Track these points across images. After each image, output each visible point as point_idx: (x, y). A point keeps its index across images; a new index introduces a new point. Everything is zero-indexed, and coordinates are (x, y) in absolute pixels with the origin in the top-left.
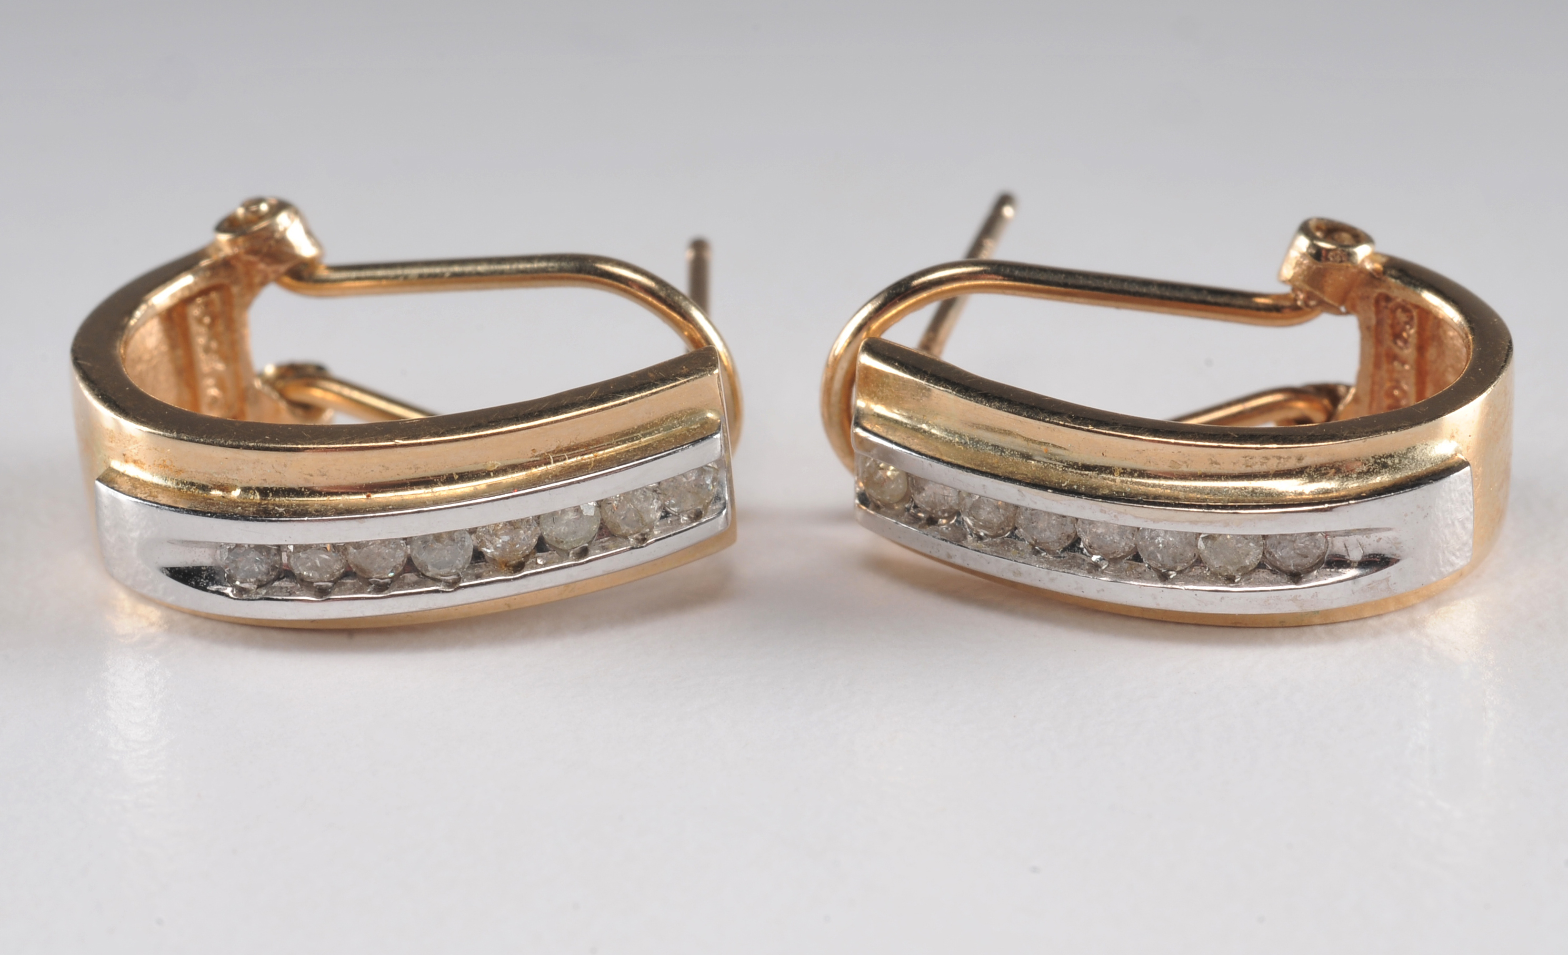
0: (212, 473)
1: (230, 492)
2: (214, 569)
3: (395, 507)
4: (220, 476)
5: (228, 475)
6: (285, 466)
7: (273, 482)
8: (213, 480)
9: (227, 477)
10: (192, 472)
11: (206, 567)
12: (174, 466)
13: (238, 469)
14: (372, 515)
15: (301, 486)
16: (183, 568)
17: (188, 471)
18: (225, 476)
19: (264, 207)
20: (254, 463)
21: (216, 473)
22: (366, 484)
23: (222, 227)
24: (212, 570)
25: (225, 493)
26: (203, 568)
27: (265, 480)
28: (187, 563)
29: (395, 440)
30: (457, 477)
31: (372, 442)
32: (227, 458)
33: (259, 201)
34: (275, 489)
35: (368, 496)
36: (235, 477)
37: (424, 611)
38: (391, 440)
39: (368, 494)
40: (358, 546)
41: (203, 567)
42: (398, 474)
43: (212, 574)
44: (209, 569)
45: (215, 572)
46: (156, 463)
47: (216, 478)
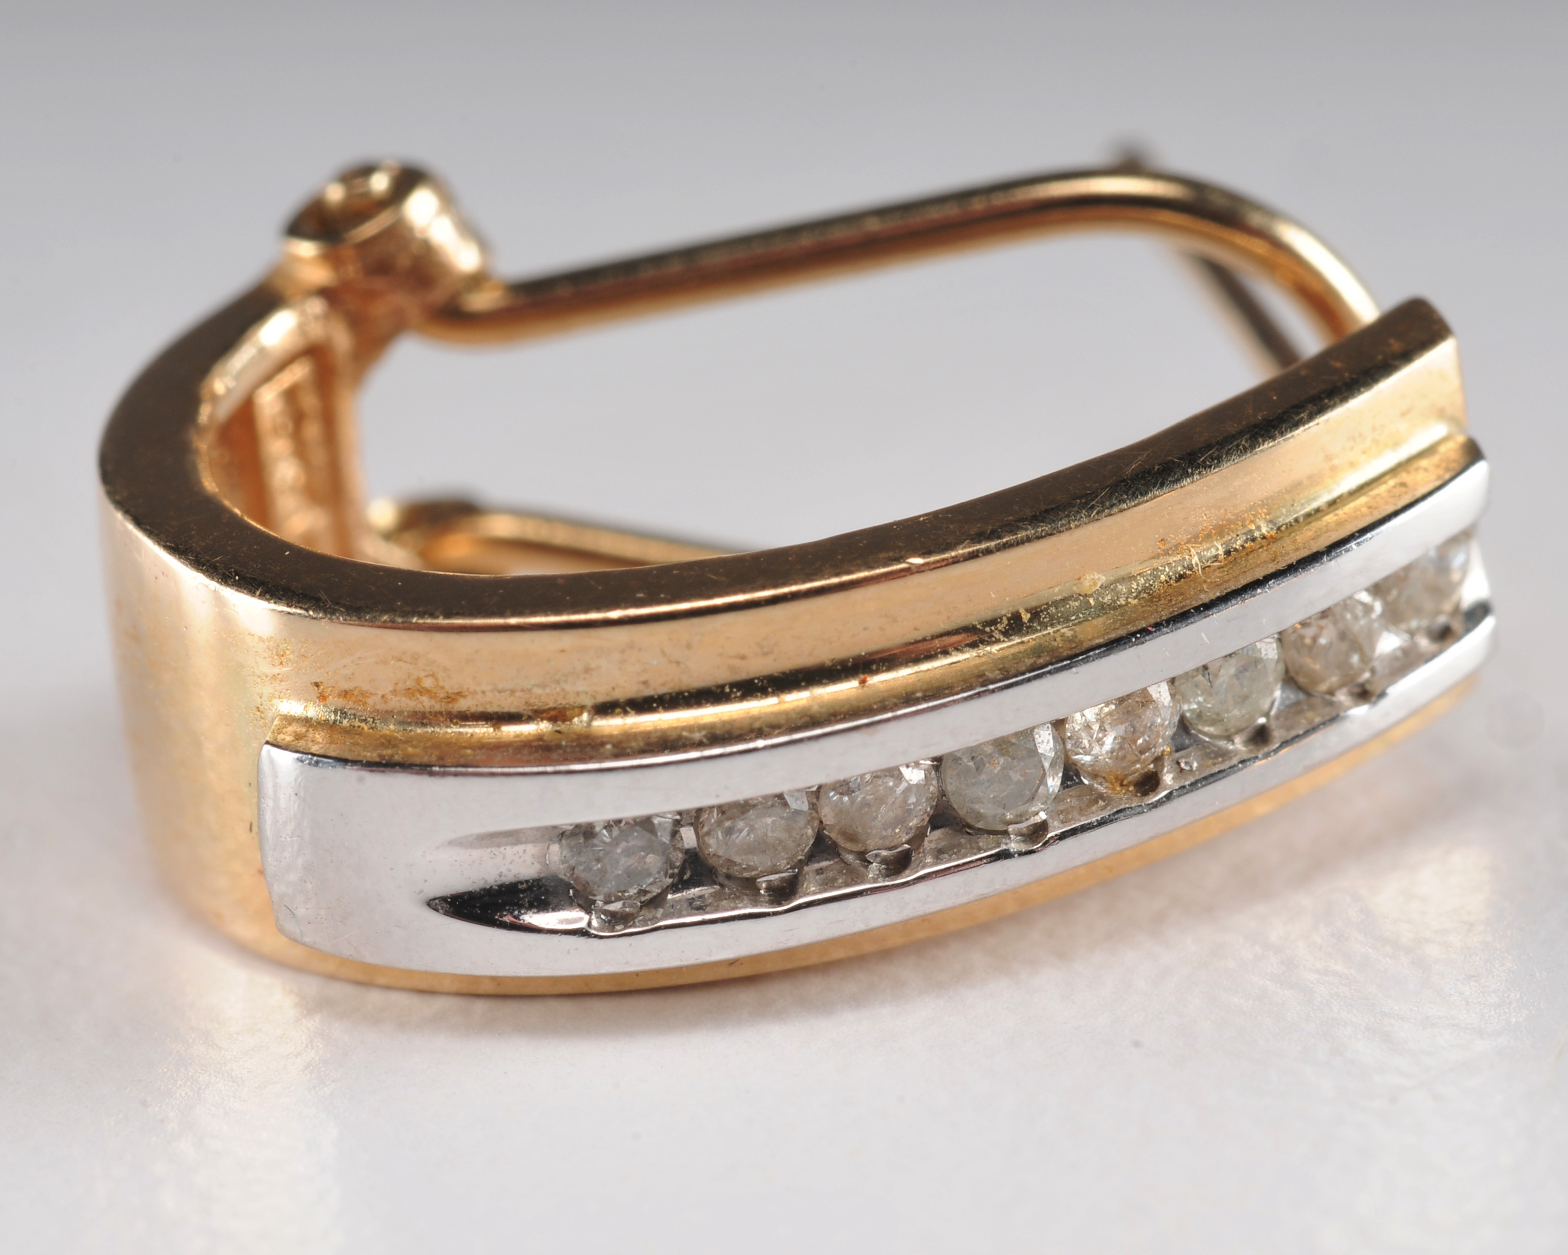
0: (529, 687)
1: (570, 720)
2: (544, 885)
3: (927, 694)
4: (548, 690)
5: (564, 686)
6: (689, 646)
7: (663, 685)
8: (532, 701)
9: (563, 690)
10: (483, 692)
11: (527, 881)
12: (442, 688)
13: (587, 670)
14: (889, 715)
15: (720, 682)
16: (479, 893)
17: (475, 692)
18: (558, 689)
19: (380, 183)
20: (623, 651)
21: (538, 686)
22: (854, 659)
23: (297, 228)
24: (540, 887)
25: (559, 723)
26: (520, 887)
27: (645, 683)
28: (486, 881)
29: (908, 558)
30: (1029, 616)
31: (859, 570)
32: (563, 651)
33: (367, 171)
34: (668, 697)
35: (863, 682)
36: (581, 686)
37: (982, 899)
38: (898, 560)
39: (862, 676)
40: (844, 787)
41: (521, 883)
42: (915, 629)
43: (543, 894)
44: (533, 885)
45: (546, 890)
46: (401, 686)
47: (539, 697)
